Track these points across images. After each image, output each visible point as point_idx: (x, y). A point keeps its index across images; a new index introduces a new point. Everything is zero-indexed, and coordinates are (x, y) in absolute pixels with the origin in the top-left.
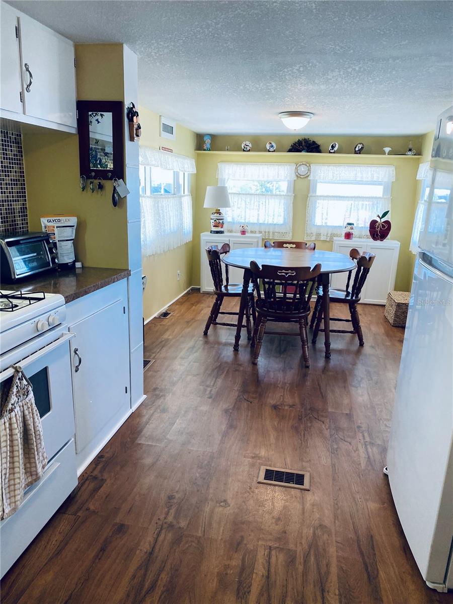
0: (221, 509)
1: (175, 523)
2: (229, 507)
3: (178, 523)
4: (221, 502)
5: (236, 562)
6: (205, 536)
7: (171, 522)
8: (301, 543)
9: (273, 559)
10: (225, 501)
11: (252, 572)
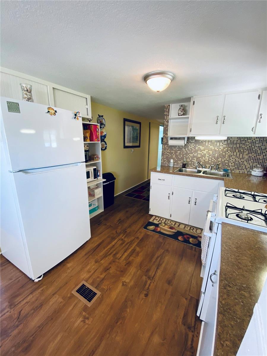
0: (127, 281)
1: (147, 279)
2: (123, 281)
3: (146, 279)
4: (125, 285)
5: (131, 258)
6: (137, 269)
7: (149, 280)
8: (108, 258)
9: (121, 255)
10: (123, 285)
11: (128, 254)
